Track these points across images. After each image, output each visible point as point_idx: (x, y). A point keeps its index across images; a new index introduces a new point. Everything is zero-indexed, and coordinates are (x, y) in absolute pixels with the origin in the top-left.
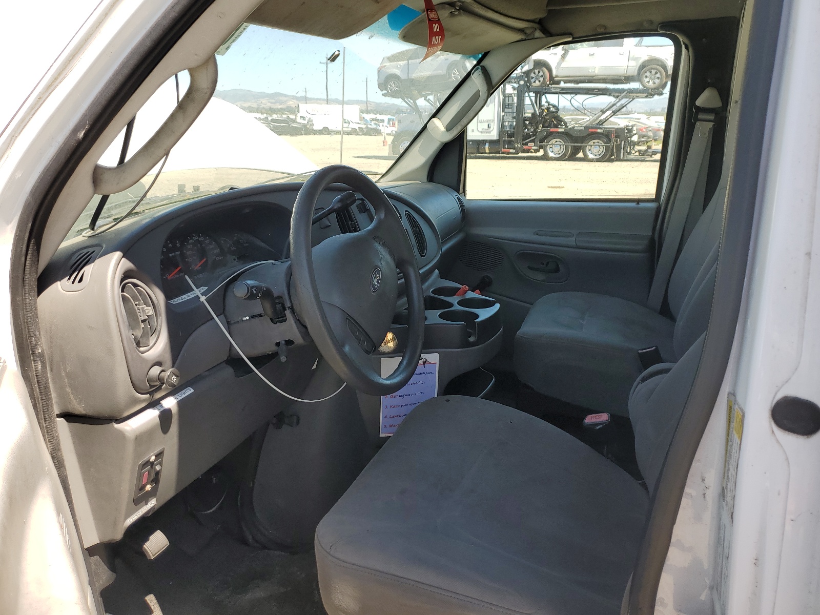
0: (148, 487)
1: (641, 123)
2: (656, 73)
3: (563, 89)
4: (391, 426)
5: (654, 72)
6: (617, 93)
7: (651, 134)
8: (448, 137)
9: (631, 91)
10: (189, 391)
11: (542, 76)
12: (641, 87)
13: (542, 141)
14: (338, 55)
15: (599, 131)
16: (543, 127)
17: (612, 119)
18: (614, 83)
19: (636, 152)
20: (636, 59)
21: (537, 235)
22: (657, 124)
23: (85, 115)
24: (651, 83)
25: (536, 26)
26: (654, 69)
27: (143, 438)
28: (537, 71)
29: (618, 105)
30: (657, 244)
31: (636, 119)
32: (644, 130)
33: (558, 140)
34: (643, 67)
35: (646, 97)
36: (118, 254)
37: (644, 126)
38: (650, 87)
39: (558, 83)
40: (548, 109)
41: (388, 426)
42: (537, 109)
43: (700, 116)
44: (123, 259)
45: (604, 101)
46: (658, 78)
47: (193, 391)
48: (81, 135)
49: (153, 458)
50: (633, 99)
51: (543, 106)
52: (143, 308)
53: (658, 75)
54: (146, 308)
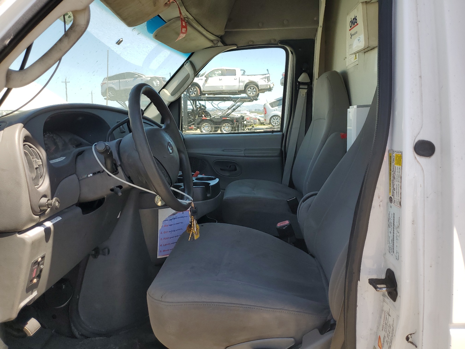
0: (35, 281)
1: (247, 116)
2: (253, 89)
3: (208, 98)
4: (164, 251)
5: (252, 88)
6: (235, 100)
7: (252, 121)
8: (173, 99)
9: (242, 98)
10: (59, 219)
11: (195, 91)
12: (247, 96)
13: (198, 124)
14: (122, 41)
15: (227, 118)
16: (198, 117)
17: (233, 113)
18: (233, 95)
19: (247, 129)
20: (243, 82)
21: (224, 151)
22: (255, 116)
23: (10, 30)
24: (251, 94)
25: (219, 39)
26: (252, 87)
27: (36, 244)
28: (193, 88)
29: (236, 105)
30: (284, 152)
31: (244, 113)
32: (249, 119)
33: (207, 124)
34: (246, 86)
35: (249, 101)
36: (20, 125)
37: (249, 117)
38: (252, 96)
39: (205, 94)
40: (200, 107)
41: (162, 251)
42: (194, 108)
43: (301, 87)
44: (24, 128)
45: (229, 104)
46: (255, 91)
47: (61, 218)
48: (7, 42)
49: (40, 259)
50: (243, 103)
51: (198, 106)
52: (36, 160)
53: (254, 90)
54: (37, 160)
